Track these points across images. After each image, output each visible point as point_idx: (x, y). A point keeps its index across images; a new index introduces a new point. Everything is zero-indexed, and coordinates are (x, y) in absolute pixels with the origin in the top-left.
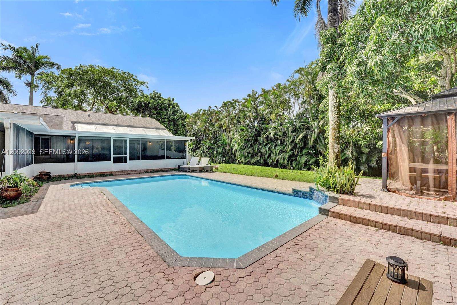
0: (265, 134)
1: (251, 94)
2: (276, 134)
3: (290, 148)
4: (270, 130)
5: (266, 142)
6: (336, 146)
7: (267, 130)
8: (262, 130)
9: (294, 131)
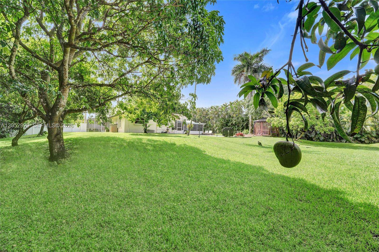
0: (230, 122)
1: (225, 104)
2: (235, 123)
3: (241, 128)
4: (233, 121)
5: (231, 126)
6: (251, 127)
7: (232, 121)
8: (230, 121)
9: (243, 121)
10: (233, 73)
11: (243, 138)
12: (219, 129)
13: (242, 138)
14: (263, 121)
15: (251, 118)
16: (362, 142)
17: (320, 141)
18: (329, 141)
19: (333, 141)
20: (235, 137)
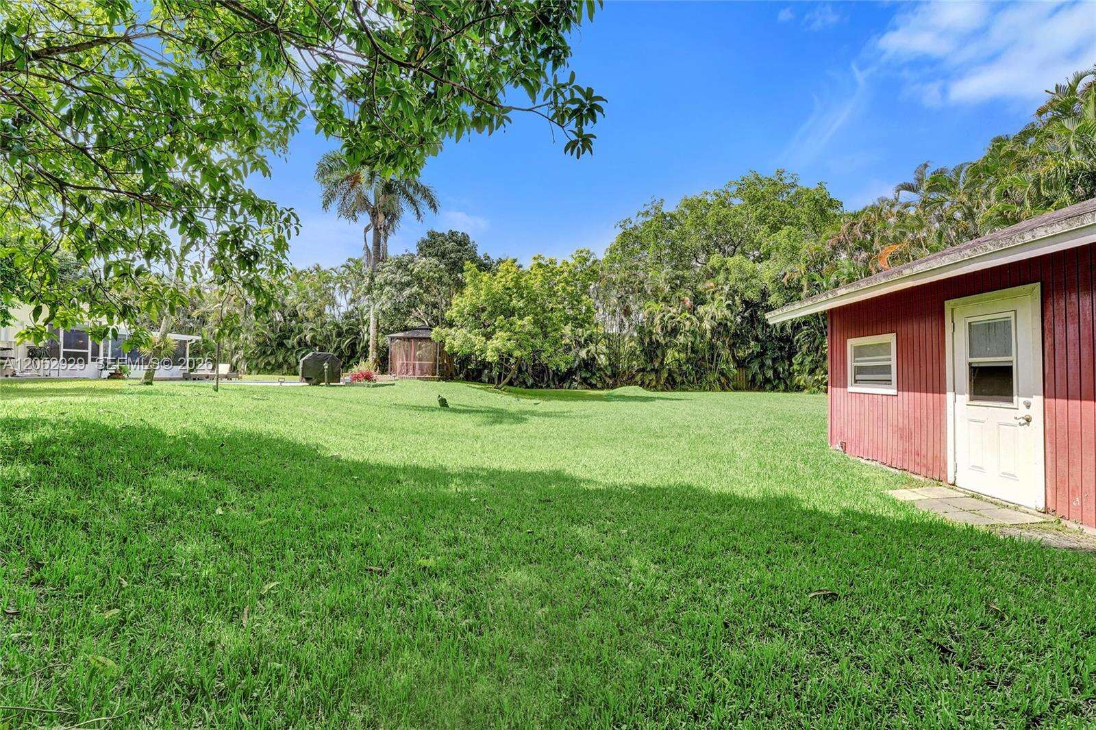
0: (295, 336)
2: (314, 337)
4: (305, 332)
5: (297, 348)
7: (301, 331)
8: (292, 331)
9: (339, 335)
10: (322, 174)
11: (376, 386)
12: (248, 359)
13: (374, 386)
14: (415, 336)
15: (376, 324)
16: (593, 387)
17: (527, 387)
18: (541, 387)
19: (548, 386)
20: (347, 384)
